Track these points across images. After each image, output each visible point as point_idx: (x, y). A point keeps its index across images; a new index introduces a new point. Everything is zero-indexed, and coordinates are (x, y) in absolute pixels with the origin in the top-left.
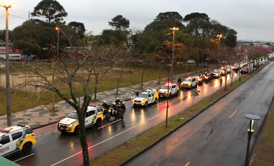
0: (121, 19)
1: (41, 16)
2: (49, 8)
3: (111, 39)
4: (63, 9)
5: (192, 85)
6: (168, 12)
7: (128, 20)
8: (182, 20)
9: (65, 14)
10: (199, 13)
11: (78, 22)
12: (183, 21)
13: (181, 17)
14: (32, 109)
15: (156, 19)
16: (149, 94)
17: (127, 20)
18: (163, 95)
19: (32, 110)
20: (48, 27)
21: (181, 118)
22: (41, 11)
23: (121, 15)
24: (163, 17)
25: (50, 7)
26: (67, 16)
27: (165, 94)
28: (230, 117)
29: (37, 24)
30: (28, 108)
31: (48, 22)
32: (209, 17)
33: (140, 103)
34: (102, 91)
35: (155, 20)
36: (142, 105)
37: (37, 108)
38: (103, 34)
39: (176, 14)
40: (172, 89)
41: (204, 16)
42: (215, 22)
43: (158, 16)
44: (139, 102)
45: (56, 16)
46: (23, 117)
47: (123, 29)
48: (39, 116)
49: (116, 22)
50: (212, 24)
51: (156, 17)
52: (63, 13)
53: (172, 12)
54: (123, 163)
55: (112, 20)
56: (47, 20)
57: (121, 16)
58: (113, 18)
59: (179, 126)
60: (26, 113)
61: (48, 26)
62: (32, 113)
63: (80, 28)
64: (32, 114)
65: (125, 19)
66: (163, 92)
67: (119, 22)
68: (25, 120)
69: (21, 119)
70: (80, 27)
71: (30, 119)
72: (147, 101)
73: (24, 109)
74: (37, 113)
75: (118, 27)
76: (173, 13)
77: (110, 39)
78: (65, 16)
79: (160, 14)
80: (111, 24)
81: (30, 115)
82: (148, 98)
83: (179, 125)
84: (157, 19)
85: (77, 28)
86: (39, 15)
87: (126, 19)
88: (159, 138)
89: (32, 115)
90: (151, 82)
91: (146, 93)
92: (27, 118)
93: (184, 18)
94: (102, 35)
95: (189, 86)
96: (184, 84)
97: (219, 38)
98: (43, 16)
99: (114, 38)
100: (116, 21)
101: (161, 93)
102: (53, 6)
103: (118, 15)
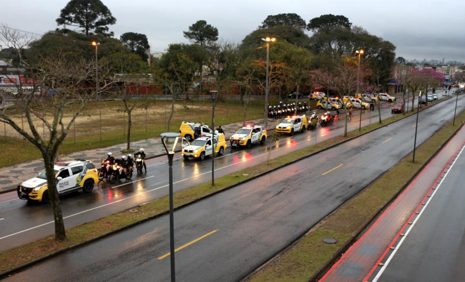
0: (205, 27)
1: (73, 24)
2: (85, 11)
3: (181, 59)
4: (108, 11)
5: (293, 129)
6: (281, 14)
7: (216, 28)
8: (305, 28)
9: (112, 21)
10: (334, 16)
11: (137, 34)
12: (307, 28)
13: (303, 23)
14: (27, 163)
15: (262, 25)
16: (208, 140)
17: (214, 28)
18: (236, 143)
19: (25, 165)
20: (82, 42)
21: (244, 175)
22: (72, 15)
23: (204, 20)
24: (273, 22)
25: (88, 9)
26: (114, 23)
27: (240, 142)
28: (323, 174)
29: (65, 37)
30: (20, 163)
31: (85, 33)
32: (350, 22)
33: (192, 154)
34: (146, 139)
35: (261, 27)
36: (196, 156)
37: (34, 162)
38: (169, 51)
39: (294, 18)
40: (252, 134)
41: (343, 20)
42: (359, 29)
43: (265, 21)
44: (191, 151)
45: (98, 24)
46: (9, 175)
47: (208, 43)
48: (34, 173)
49: (196, 32)
50: (355, 32)
51: (262, 23)
52: (109, 18)
53: (289, 14)
54: (120, 228)
55: (190, 28)
56: (83, 31)
57: (204, 22)
58: (191, 25)
59: (234, 184)
60: (16, 169)
61: (83, 39)
62: (25, 169)
63: (140, 43)
64: (23, 170)
65: (210, 26)
66: (238, 139)
67: (201, 31)
68: (11, 178)
69: (4, 177)
70: (140, 41)
71: (18, 176)
72: (203, 150)
73: (14, 164)
74: (31, 168)
75: (200, 40)
76: (290, 16)
77: (179, 59)
78: (112, 24)
79: (270, 17)
80: (187, 35)
81: (20, 172)
82: (206, 147)
83: (236, 183)
84: (264, 26)
85: (135, 43)
86: (70, 22)
87: (212, 26)
88: (194, 199)
89: (23, 172)
90: (232, 126)
91: (204, 139)
92: (14, 175)
93: (309, 24)
94: (167, 53)
95: (288, 130)
96: (280, 127)
97: (360, 55)
98: (76, 24)
99: (186, 57)
100: (197, 30)
101: (234, 140)
102: (91, 8)
103: (199, 20)
